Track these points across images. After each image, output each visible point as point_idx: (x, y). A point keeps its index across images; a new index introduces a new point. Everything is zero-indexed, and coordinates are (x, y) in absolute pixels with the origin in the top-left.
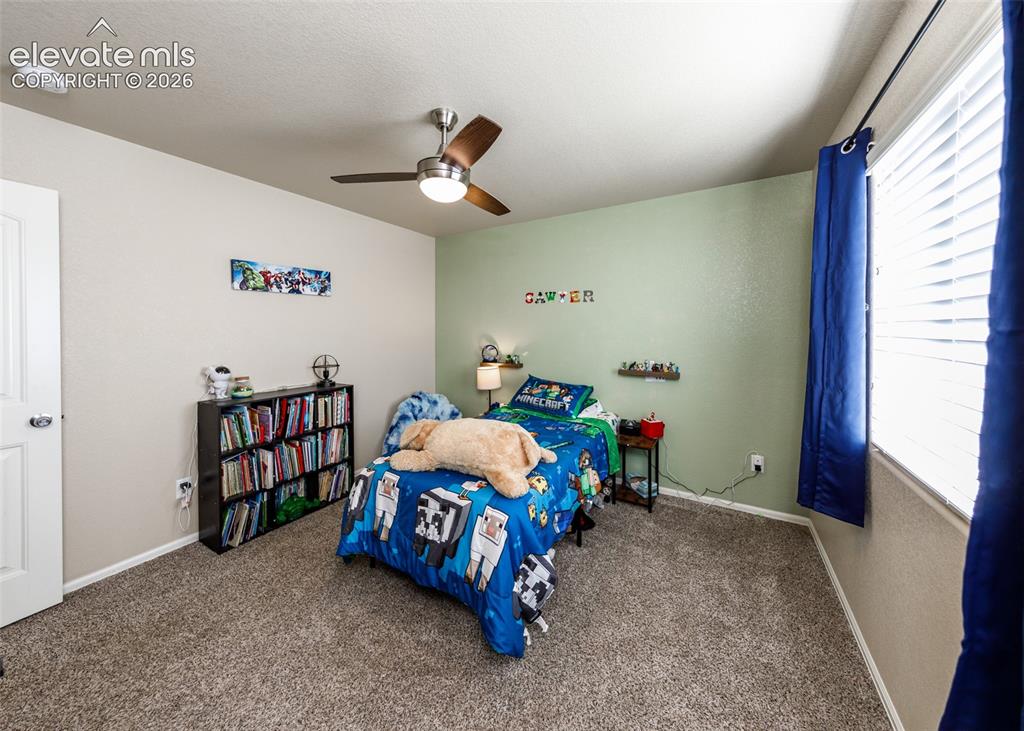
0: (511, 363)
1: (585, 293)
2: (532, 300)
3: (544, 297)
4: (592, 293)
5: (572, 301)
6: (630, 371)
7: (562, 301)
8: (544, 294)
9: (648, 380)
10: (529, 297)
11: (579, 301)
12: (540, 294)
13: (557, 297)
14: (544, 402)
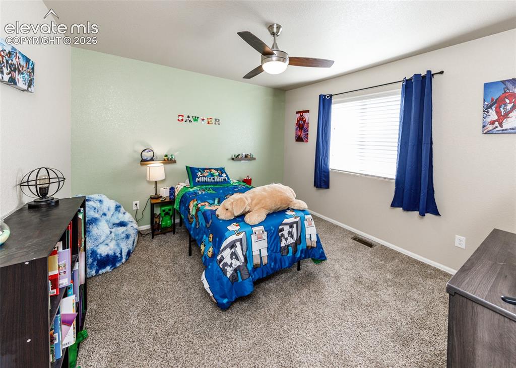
0: (169, 160)
1: (216, 120)
2: (182, 120)
3: (191, 119)
4: (219, 121)
5: (208, 123)
6: (236, 158)
7: (203, 122)
8: (191, 117)
9: (242, 162)
10: (180, 118)
11: (212, 123)
12: (189, 117)
13: (199, 120)
14: (214, 179)
